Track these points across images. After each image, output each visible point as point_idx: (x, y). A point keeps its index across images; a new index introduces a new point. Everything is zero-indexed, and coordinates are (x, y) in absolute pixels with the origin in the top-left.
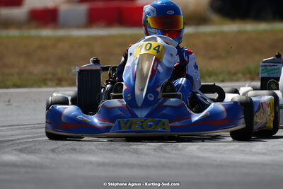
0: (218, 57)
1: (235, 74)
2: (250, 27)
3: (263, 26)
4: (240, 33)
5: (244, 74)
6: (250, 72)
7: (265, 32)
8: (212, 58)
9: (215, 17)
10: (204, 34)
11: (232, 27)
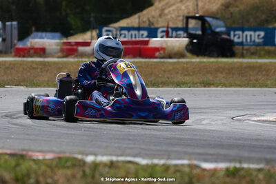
0: (189, 75)
1: (196, 83)
2: (205, 60)
3: (212, 60)
4: (200, 63)
5: (200, 84)
6: (203, 83)
7: (213, 62)
8: (185, 75)
9: (188, 54)
10: (182, 62)
11: (196, 60)
